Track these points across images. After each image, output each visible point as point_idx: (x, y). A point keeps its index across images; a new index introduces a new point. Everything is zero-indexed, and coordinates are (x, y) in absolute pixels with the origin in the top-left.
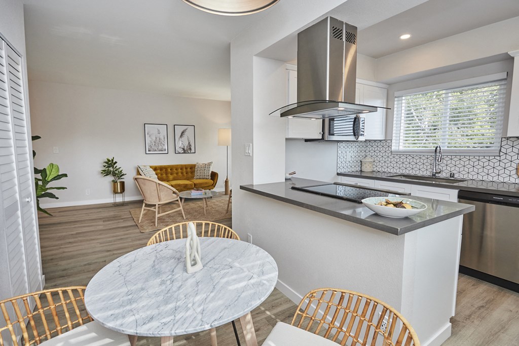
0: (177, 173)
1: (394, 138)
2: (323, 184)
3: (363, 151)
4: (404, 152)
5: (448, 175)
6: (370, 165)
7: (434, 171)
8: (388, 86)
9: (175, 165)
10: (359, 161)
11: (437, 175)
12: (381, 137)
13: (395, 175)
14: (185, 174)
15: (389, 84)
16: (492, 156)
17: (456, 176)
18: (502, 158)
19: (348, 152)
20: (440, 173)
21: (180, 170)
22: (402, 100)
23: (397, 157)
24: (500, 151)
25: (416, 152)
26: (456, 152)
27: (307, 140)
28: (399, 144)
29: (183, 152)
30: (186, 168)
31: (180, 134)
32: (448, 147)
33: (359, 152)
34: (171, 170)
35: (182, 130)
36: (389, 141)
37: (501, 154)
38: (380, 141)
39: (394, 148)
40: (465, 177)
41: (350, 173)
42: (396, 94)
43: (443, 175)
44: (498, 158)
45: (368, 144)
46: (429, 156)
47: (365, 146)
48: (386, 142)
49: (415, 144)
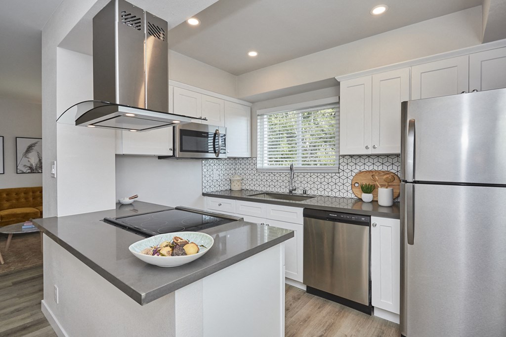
0: (17, 199)
1: (258, 156)
2: (168, 209)
3: (232, 169)
4: (267, 169)
5: (302, 192)
6: (238, 183)
7: (291, 188)
8: (251, 104)
9: (15, 189)
10: (228, 180)
11: (293, 192)
12: (247, 155)
13: (261, 193)
14: (31, 199)
15: (253, 102)
16: (334, 173)
17: (308, 192)
18: (341, 174)
19: (215, 170)
20: (295, 190)
21: (22, 195)
22: (263, 118)
23: (262, 175)
24: (339, 168)
25: (277, 170)
26: (307, 170)
27: (160, 157)
28: (264, 162)
29: (30, 171)
30: (33, 192)
31: (26, 149)
32: (303, 165)
33: (228, 169)
34: (7, 195)
35: (29, 144)
36: (254, 159)
37: (340, 171)
38: (247, 158)
39: (259, 166)
40: (315, 193)
41: (214, 193)
42: (259, 112)
43: (299, 192)
44: (338, 174)
45: (237, 161)
46: (287, 174)
47: (234, 164)
48: (252, 159)
49: (277, 161)
